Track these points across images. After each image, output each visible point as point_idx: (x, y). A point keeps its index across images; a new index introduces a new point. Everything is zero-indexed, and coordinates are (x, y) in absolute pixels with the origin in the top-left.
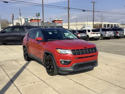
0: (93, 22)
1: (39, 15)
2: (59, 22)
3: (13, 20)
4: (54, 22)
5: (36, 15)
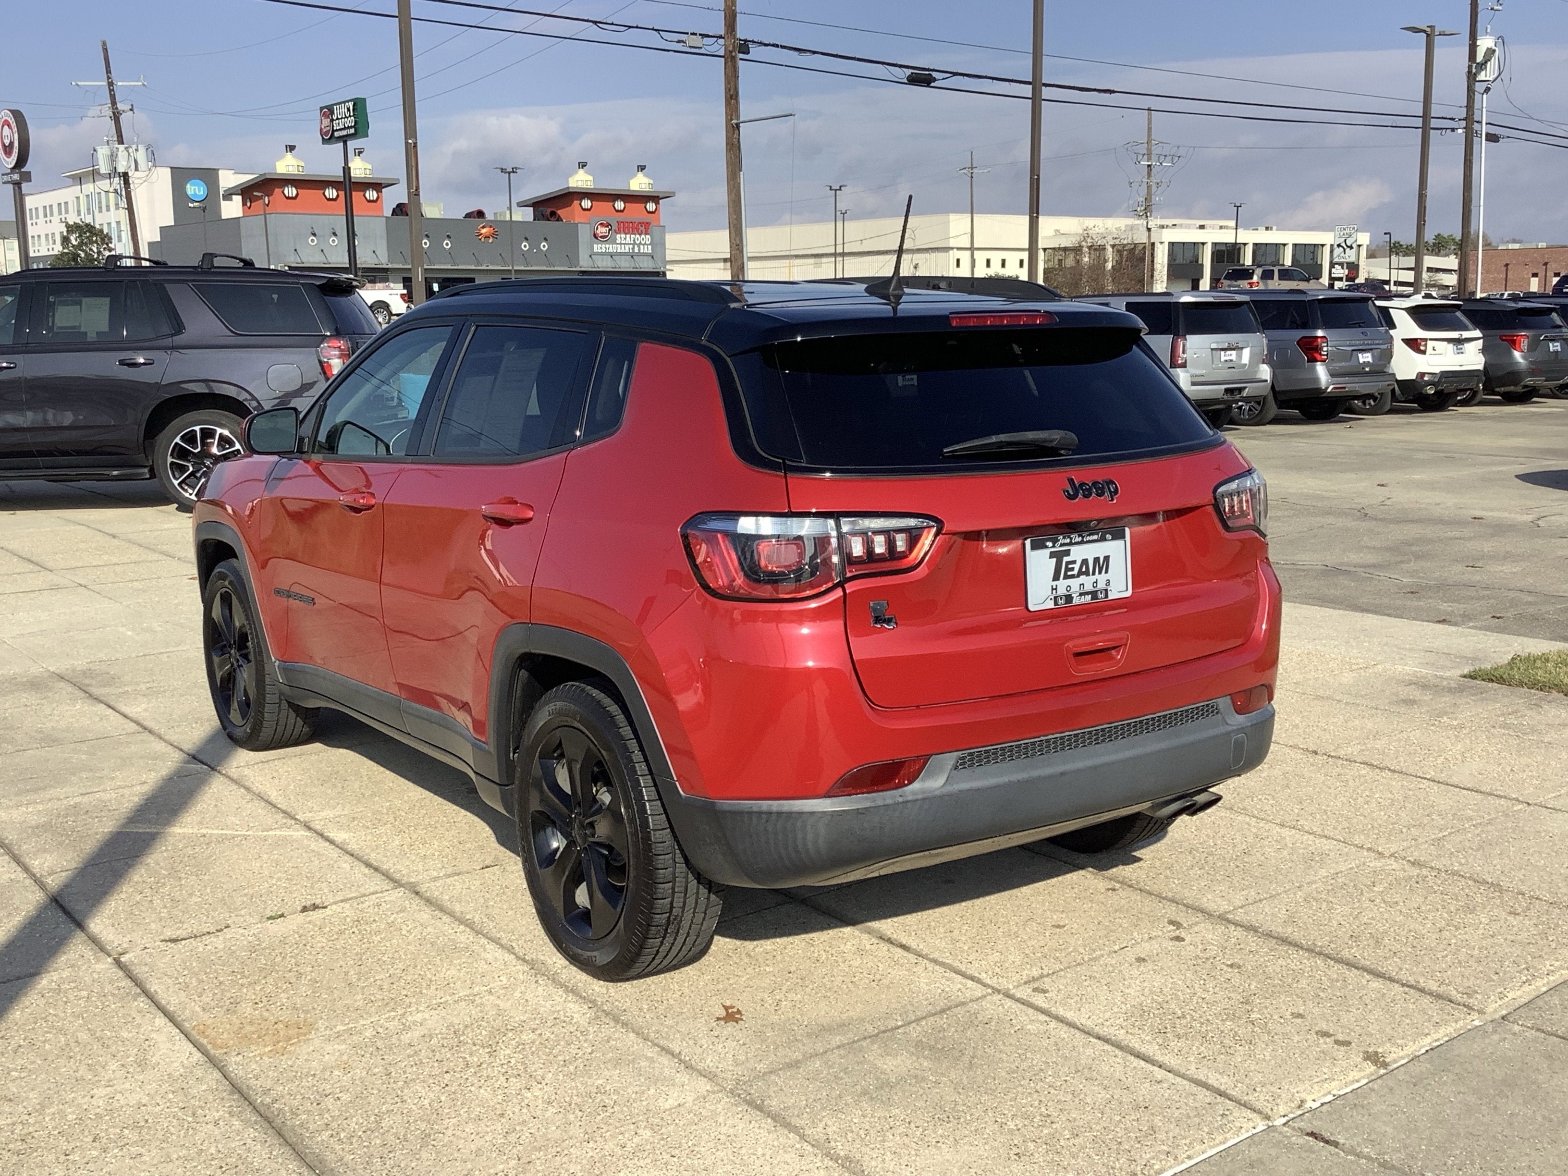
0: (1034, 213)
1: (360, 129)
2: (621, 217)
3: (20, 188)
4: (559, 212)
5: (326, 122)
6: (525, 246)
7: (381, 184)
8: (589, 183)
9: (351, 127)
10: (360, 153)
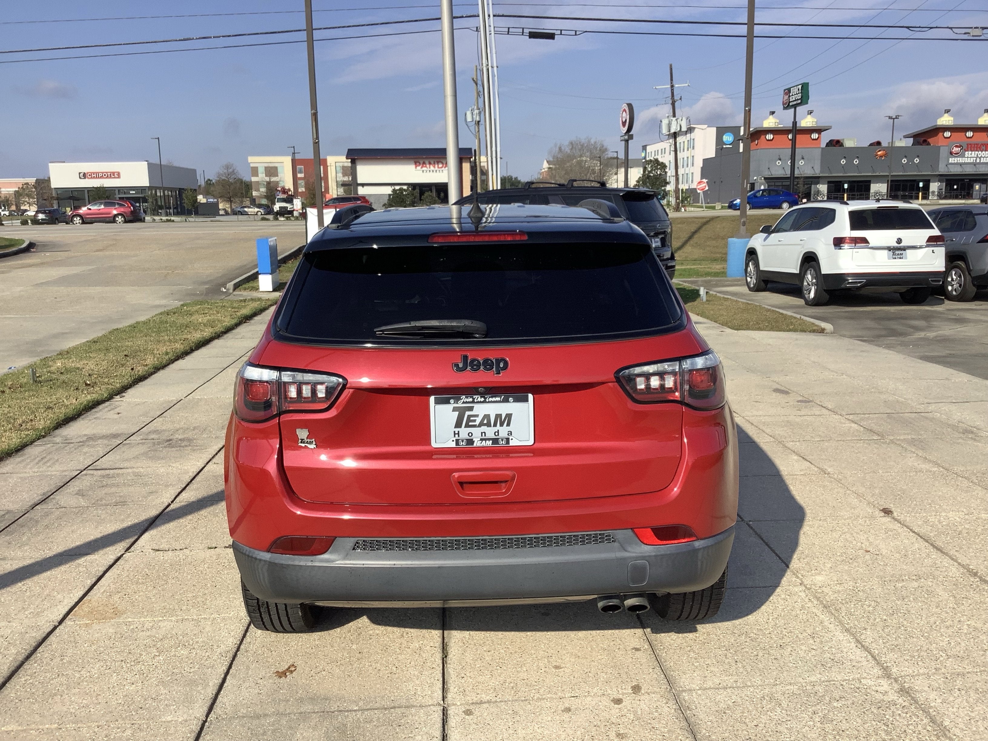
1: (804, 100)
2: (970, 141)
3: (628, 143)
4: (929, 140)
5: (786, 97)
6: (904, 161)
7: (821, 130)
8: (950, 122)
9: (799, 99)
10: (811, 113)
